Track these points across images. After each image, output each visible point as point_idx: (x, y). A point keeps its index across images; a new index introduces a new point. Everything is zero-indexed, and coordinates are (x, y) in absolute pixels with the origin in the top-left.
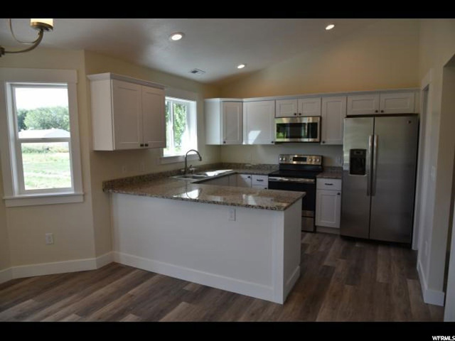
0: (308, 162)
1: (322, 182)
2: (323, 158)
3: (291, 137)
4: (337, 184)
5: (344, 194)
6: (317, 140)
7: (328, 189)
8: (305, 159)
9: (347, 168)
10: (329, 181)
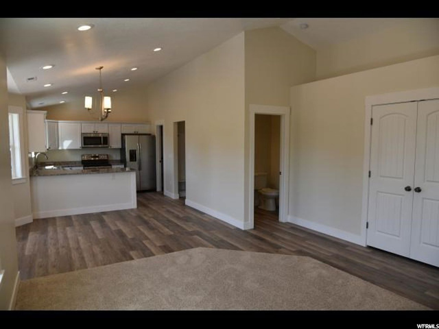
2: (108, 156)
6: (107, 146)
8: (98, 157)
9: (128, 159)
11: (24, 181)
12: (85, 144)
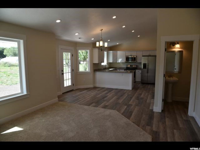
0: (133, 67)
1: (137, 71)
2: (137, 66)
3: (132, 61)
4: (140, 71)
5: (142, 73)
6: (136, 61)
7: (138, 72)
8: (133, 66)
9: (142, 67)
10: (139, 71)
11: (90, 73)
12: (126, 60)
